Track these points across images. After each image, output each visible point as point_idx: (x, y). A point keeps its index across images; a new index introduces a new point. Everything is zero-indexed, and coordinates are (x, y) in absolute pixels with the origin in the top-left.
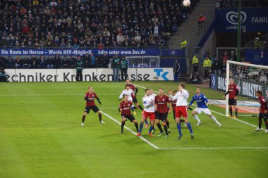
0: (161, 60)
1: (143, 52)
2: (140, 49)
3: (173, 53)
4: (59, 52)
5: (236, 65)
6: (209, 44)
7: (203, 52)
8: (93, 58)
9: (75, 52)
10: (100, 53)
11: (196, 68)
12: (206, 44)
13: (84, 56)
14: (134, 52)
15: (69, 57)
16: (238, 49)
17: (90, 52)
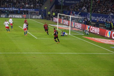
0: (39, 12)
1: (34, 10)
2: (33, 9)
3: (43, 10)
4: (8, 9)
5: (61, 15)
6: (53, 9)
7: (51, 11)
8: (19, 11)
9: (13, 9)
10: (21, 10)
11: (49, 15)
12: (52, 8)
13: (16, 10)
14: (31, 10)
15: (12, 11)
16: (62, 10)
17: (18, 9)
